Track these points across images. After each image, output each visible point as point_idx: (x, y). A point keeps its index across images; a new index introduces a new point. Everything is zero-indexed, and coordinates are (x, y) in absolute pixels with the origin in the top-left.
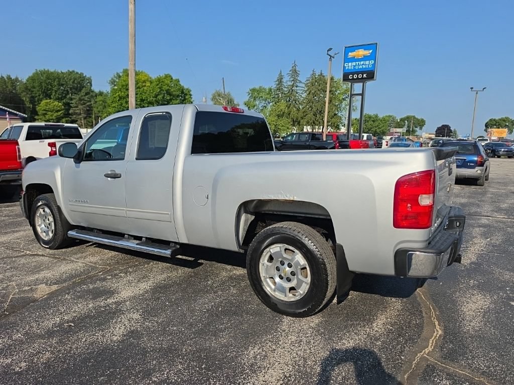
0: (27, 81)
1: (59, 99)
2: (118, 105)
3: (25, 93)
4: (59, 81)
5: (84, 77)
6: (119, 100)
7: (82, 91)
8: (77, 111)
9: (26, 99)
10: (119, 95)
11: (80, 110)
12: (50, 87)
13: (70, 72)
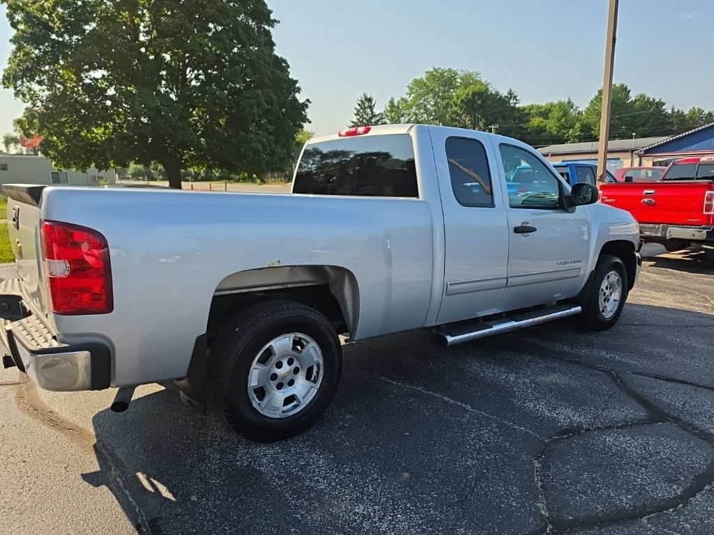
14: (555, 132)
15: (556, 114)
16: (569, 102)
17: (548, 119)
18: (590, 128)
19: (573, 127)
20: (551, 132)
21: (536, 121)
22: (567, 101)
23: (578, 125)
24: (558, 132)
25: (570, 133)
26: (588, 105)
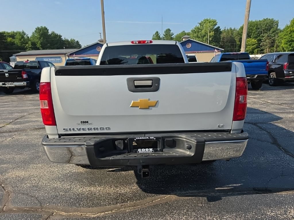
0: (239, 29)
1: (255, 38)
2: (288, 37)
3: (237, 36)
4: (257, 27)
5: (273, 21)
6: (290, 33)
7: (271, 31)
8: (264, 44)
9: (237, 40)
10: (290, 30)
11: (267, 43)
12: (251, 31)
13: (265, 20)
14: (20, 45)
15: (18, 37)
16: (23, 32)
17: (15, 38)
18: (35, 44)
19: (27, 43)
20: (18, 45)
21: (9, 39)
22: (22, 31)
23: (29, 42)
24: (21, 45)
25: (27, 46)
26: (32, 34)
